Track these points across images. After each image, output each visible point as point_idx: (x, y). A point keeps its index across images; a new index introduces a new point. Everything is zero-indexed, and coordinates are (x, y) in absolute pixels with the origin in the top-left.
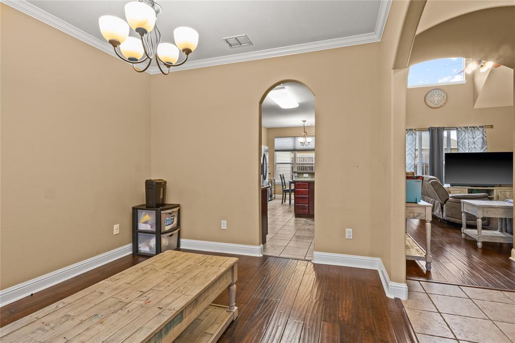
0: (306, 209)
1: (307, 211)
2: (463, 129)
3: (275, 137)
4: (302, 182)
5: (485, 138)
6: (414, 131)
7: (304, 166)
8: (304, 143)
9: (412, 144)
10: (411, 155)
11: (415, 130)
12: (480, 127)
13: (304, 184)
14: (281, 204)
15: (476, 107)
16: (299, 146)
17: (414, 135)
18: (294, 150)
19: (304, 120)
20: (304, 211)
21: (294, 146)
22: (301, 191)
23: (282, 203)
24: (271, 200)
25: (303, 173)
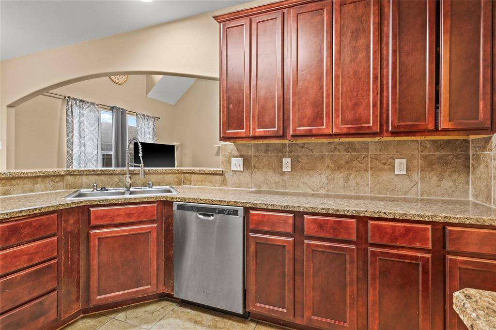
2: (141, 116)
5: (155, 129)
6: (96, 106)
9: (94, 125)
10: (93, 140)
11: (98, 105)
12: (153, 118)
15: (149, 95)
17: (96, 112)
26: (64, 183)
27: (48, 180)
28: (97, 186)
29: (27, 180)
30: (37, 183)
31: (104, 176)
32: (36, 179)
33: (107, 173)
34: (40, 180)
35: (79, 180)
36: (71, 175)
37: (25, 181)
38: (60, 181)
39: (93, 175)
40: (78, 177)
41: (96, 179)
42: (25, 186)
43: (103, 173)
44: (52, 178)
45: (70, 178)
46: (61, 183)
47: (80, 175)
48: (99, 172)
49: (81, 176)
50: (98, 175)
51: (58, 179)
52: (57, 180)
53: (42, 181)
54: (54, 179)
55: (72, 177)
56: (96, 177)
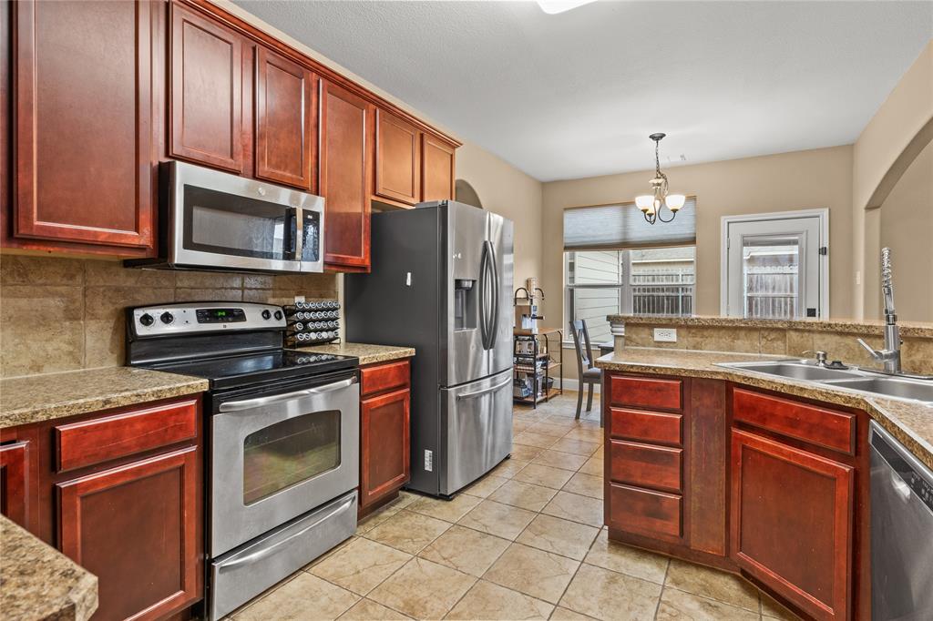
0: (666, 517)
1: (672, 527)
3: (565, 209)
4: (644, 373)
7: (655, 294)
8: (657, 214)
13: (659, 389)
14: (571, 422)
16: (640, 230)
18: (623, 245)
19: (656, 132)
20: (658, 524)
21: (625, 233)
22: (642, 418)
23: (577, 417)
24: (546, 400)
25: (651, 326)
26: (785, 342)
27: (756, 335)
28: (825, 356)
29: (724, 331)
30: (738, 339)
31: (853, 338)
32: (738, 332)
33: (856, 331)
34: (742, 334)
35: (808, 341)
36: (796, 330)
37: (721, 333)
38: (778, 339)
39: (828, 332)
40: (807, 334)
41: (836, 342)
42: (721, 341)
43: (847, 330)
44: (763, 332)
45: (793, 335)
46: (779, 343)
47: (809, 331)
48: (839, 329)
49: (811, 334)
50: (841, 334)
51: (773, 335)
52: (773, 337)
53: (746, 335)
54: (766, 334)
55: (797, 334)
56: (837, 338)
